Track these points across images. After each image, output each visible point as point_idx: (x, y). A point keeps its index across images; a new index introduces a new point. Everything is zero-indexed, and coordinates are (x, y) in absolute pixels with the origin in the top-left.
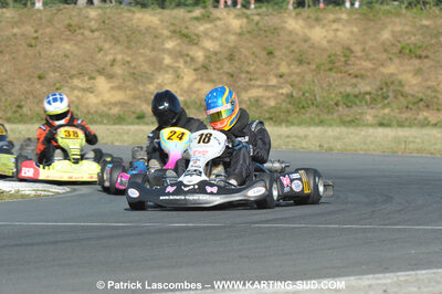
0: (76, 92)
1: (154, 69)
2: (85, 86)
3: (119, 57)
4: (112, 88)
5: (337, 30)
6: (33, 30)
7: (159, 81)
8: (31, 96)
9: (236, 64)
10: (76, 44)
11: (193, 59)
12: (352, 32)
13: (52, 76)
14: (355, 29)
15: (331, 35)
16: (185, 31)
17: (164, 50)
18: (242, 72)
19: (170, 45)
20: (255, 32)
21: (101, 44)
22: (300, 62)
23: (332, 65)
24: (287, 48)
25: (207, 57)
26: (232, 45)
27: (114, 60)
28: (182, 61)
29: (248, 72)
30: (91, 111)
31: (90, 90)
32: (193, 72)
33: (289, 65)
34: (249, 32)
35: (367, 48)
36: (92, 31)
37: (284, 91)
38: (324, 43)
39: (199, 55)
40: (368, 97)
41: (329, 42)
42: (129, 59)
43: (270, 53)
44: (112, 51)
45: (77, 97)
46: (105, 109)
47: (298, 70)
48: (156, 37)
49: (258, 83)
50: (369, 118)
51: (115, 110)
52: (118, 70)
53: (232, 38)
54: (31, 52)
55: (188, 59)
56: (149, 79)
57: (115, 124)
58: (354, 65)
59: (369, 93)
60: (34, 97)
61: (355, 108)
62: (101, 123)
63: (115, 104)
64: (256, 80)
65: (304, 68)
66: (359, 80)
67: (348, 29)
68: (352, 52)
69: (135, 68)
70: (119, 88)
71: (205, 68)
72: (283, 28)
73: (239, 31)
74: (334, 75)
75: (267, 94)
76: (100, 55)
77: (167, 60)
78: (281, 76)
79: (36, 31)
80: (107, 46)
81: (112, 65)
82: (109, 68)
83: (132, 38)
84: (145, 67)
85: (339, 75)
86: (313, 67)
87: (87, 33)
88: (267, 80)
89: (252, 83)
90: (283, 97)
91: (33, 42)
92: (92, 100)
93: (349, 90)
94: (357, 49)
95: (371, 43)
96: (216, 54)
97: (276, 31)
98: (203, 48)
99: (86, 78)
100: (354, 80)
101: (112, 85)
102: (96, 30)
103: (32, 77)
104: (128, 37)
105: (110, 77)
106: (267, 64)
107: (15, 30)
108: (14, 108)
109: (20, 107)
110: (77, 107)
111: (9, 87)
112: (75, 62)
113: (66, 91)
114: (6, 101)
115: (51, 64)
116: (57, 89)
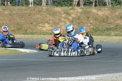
0: (40, 27)
1: (60, 21)
2: (42, 26)
3: (51, 18)
4: (49, 26)
5: (105, 12)
7: (61, 24)
9: (80, 20)
10: (40, 15)
11: (69, 19)
12: (108, 13)
13: (34, 23)
14: (109, 12)
15: (103, 13)
16: (67, 12)
17: (62, 17)
18: (81, 22)
19: (63, 16)
20: (84, 12)
21: (46, 15)
22: (96, 20)
23: (103, 21)
24: (93, 16)
25: (73, 19)
26: (79, 16)
27: (50, 19)
28: (66, 19)
29: (83, 22)
30: (44, 32)
31: (44, 27)
32: (69, 22)
33: (93, 21)
34: (83, 13)
35: (112, 17)
36: (44, 12)
37: (92, 27)
38: (102, 15)
39: (71, 18)
40: (112, 29)
41: (103, 15)
42: (53, 19)
43: (88, 18)
45: (41, 28)
46: (47, 31)
47: (95, 22)
48: (60, 14)
49: (85, 25)
50: (113, 34)
51: (50, 32)
52: (51, 22)
53: (79, 14)
54: (29, 17)
55: (68, 19)
56: (58, 24)
57: (50, 35)
58: (109, 21)
59: (113, 28)
60: (30, 28)
61: (109, 31)
62: (46, 35)
63: (50, 30)
64: (85, 24)
65: (97, 21)
66: (110, 24)
67: (107, 12)
68: (108, 17)
69: (55, 21)
70: (51, 26)
71: (72, 21)
72: (91, 12)
73: (80, 12)
74: (104, 23)
75: (88, 28)
76: (46, 18)
77: (63, 19)
78: (91, 23)
79: (31, 12)
80: (48, 16)
82: (48, 21)
83: (54, 14)
84: (57, 21)
85: (105, 23)
86: (99, 21)
87: (43, 12)
88: (87, 24)
89: (84, 25)
90: (91, 29)
91: (30, 15)
92: (44, 29)
93: (108, 27)
94: (110, 17)
95: (113, 15)
96: (75, 18)
97: (90, 12)
98: (72, 16)
99: (43, 24)
100: (109, 25)
101: (49, 25)
102: (46, 12)
103: (30, 23)
104: (53, 13)
105: (49, 23)
106: (87, 20)
107: (25, 12)
108: (25, 31)
109: (26, 31)
110: (41, 31)
111: (24, 26)
112: (40, 20)
113: (38, 27)
114: (23, 29)
115: (34, 20)
116: (36, 26)
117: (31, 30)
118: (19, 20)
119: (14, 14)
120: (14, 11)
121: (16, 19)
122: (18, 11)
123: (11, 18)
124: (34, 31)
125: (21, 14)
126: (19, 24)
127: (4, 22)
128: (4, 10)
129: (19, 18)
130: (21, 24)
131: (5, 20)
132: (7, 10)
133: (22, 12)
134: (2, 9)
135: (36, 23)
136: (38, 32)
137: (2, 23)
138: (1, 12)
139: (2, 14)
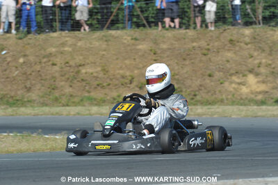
0: (233, 85)
2: (239, 81)
3: (264, 61)
4: (258, 82)
6: (206, 44)
8: (203, 88)
10: (235, 53)
13: (218, 75)
21: (252, 52)
27: (260, 63)
30: (244, 97)
31: (243, 84)
36: (247, 44)
42: (270, 62)
44: (259, 57)
45: (234, 88)
46: (253, 96)
51: (260, 97)
52: (263, 70)
54: (204, 58)
57: (258, 106)
60: (205, 89)
62: (249, 105)
63: (260, 93)
69: (274, 68)
70: (263, 82)
76: (250, 60)
79: (208, 45)
80: (256, 54)
81: (259, 67)
82: (256, 69)
83: (273, 48)
87: (242, 44)
91: (205, 52)
92: (244, 90)
99: (241, 75)
101: (256, 80)
102: (249, 43)
103: (204, 75)
105: (257, 75)
107: (195, 44)
108: (191, 97)
109: (195, 95)
110: (233, 95)
111: (188, 82)
112: (234, 65)
113: (226, 84)
114: (186, 91)
115: (217, 66)
116: (221, 83)
117: (209, 92)
118: (176, 68)
119: (164, 51)
120: (164, 42)
122: (174, 42)
124: (216, 96)
125: (182, 51)
126: (176, 77)
127: (136, 72)
128: (136, 39)
129: (176, 61)
130: (180, 78)
131: (138, 69)
132: (144, 40)
133: (185, 44)
134: (132, 39)
135: (221, 73)
136: (227, 99)
137: (130, 76)
138: (129, 45)
139: (131, 50)
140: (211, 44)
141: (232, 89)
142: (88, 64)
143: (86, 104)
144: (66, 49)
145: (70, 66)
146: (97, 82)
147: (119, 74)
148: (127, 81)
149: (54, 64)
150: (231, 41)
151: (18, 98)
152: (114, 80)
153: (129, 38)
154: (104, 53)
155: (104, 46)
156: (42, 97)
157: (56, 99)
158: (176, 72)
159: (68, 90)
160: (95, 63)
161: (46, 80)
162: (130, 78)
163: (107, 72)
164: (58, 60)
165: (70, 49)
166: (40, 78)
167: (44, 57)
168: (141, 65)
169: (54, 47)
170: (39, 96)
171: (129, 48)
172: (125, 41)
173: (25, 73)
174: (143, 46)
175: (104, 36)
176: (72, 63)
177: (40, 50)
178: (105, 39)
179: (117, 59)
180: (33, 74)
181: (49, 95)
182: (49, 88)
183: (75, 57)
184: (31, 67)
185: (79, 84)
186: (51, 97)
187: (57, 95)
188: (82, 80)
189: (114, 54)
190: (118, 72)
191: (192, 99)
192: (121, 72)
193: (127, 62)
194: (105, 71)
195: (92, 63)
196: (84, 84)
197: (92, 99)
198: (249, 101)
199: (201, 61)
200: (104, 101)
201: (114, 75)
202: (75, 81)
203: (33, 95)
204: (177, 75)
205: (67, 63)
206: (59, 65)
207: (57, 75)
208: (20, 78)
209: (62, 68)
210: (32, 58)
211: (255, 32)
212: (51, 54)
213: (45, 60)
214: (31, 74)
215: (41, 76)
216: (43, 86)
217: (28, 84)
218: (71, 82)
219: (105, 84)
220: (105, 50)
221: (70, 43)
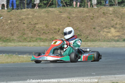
0: (105, 33)
2: (107, 31)
4: (116, 31)
6: (92, 14)
10: (105, 18)
13: (98, 28)
21: (113, 18)
27: (117, 23)
30: (109, 38)
31: (109, 32)
36: (111, 14)
42: (121, 23)
44: (116, 20)
45: (105, 34)
46: (113, 38)
51: (117, 38)
52: (118, 26)
54: (91, 21)
57: (116, 42)
60: (92, 34)
63: (117, 36)
69: (123, 25)
70: (118, 31)
76: (112, 21)
80: (115, 19)
81: (116, 25)
82: (115, 26)
83: (122, 16)
91: (92, 18)
92: (109, 35)
99: (108, 28)
101: (116, 30)
102: (112, 14)
103: (91, 28)
105: (115, 28)
107: (87, 14)
108: (86, 38)
109: (87, 37)
110: (105, 37)
111: (84, 31)
112: (105, 24)
113: (101, 32)
114: (83, 36)
115: (97, 24)
116: (99, 32)
117: (94, 36)
118: (79, 25)
119: (73, 17)
121: (75, 23)
122: (78, 14)
123: (69, 23)
124: (97, 38)
125: (82, 17)
126: (79, 29)
127: (61, 27)
128: (61, 12)
129: (79, 22)
130: (81, 30)
131: (62, 25)
132: (64, 12)
133: (83, 14)
134: (59, 12)
135: (99, 27)
136: (102, 39)
137: (58, 29)
138: (58, 15)
139: (59, 17)
140: (95, 15)
141: (104, 35)
142: (39, 23)
143: (38, 41)
144: (30, 16)
145: (31, 24)
146: (43, 32)
147: (53, 28)
148: (56, 31)
149: (24, 23)
150: (104, 13)
151: (8, 38)
152: (51, 30)
153: (58, 12)
154: (47, 18)
155: (47, 15)
156: (19, 38)
157: (25, 39)
158: (79, 27)
159: (30, 35)
160: (42, 23)
161: (20, 30)
162: (58, 30)
163: (48, 27)
164: (26, 21)
165: (31, 17)
166: (18, 29)
167: (19, 20)
168: (63, 24)
169: (24, 16)
170: (17, 37)
171: (58, 16)
172: (56, 13)
173: (11, 27)
174: (64, 15)
175: (47, 11)
176: (32, 23)
177: (18, 17)
178: (47, 12)
179: (52, 21)
180: (15, 27)
181: (22, 37)
182: (22, 34)
183: (34, 20)
184: (14, 24)
185: (35, 32)
186: (23, 38)
187: (25, 37)
188: (37, 30)
189: (51, 19)
190: (52, 27)
191: (86, 39)
192: (54, 27)
193: (57, 22)
194: (47, 26)
195: (41, 23)
196: (37, 32)
197: (41, 39)
198: (112, 40)
199: (90, 22)
200: (46, 40)
201: (51, 28)
202: (33, 31)
203: (15, 37)
204: (79, 28)
205: (30, 23)
206: (26, 24)
207: (25, 28)
208: (9, 29)
209: (28, 25)
210: (14, 21)
211: (114, 9)
212: (23, 19)
213: (20, 21)
214: (13, 28)
215: (18, 28)
216: (19, 33)
217: (12, 32)
218: (32, 31)
219: (47, 32)
220: (47, 17)
221: (31, 14)
